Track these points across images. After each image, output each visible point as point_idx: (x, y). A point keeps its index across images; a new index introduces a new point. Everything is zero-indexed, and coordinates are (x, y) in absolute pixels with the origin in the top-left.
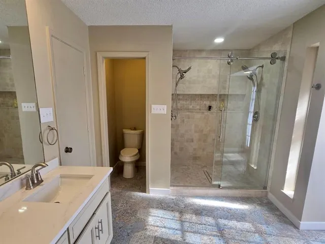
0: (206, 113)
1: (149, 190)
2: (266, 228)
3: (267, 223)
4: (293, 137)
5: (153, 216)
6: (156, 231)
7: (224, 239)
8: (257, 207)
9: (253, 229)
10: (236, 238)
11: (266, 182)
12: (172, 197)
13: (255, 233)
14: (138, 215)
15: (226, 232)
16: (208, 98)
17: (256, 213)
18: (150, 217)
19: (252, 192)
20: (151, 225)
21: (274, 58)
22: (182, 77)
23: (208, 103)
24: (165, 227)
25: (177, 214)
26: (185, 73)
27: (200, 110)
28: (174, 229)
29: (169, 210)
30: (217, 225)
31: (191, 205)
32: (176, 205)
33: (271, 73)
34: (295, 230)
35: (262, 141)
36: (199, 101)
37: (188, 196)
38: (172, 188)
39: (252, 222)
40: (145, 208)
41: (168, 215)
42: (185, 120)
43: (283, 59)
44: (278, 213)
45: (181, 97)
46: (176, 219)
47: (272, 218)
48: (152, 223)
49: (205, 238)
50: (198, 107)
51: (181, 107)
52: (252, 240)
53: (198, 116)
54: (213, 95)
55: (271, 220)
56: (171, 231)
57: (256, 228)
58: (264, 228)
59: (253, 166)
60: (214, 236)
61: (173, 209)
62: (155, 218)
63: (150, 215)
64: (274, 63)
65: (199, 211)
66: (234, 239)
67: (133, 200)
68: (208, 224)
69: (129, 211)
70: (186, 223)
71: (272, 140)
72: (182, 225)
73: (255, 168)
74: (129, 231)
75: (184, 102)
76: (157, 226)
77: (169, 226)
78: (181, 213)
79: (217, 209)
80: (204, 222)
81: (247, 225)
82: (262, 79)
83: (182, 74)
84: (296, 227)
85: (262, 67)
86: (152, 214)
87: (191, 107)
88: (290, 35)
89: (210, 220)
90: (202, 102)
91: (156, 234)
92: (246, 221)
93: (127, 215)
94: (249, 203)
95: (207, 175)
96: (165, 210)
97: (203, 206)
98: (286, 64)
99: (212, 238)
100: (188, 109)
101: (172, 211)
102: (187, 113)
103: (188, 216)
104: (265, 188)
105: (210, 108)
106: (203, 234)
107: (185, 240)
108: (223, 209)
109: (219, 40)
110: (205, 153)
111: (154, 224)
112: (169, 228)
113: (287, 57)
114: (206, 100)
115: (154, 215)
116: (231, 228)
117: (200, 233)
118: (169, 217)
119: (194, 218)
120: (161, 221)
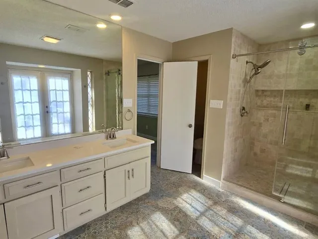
0: (301, 113)
6: (182, 204)
12: (220, 190)
20: (182, 199)
22: (257, 72)
24: (191, 205)
25: (211, 202)
26: (261, 68)
28: (197, 209)
29: (206, 197)
30: (242, 228)
31: (233, 203)
32: (217, 196)
36: (292, 99)
37: (237, 196)
40: (189, 187)
41: (202, 199)
42: (270, 119)
45: (269, 93)
46: (206, 204)
48: (185, 198)
49: (217, 228)
51: (268, 104)
56: (192, 210)
60: (226, 232)
61: (211, 197)
62: (190, 196)
63: (188, 193)
68: (233, 222)
69: (176, 184)
70: (211, 211)
72: (206, 211)
74: (164, 194)
75: (272, 99)
76: (186, 201)
77: (195, 206)
78: (216, 203)
80: (230, 219)
83: (257, 69)
89: (238, 222)
90: (296, 99)
91: (180, 205)
93: (173, 186)
96: (203, 195)
97: (246, 209)
99: (223, 232)
100: (276, 107)
101: (209, 198)
103: (218, 208)
105: (308, 107)
106: (217, 225)
107: (197, 220)
108: (266, 221)
109: (308, 26)
112: (193, 207)
114: (303, 97)
115: (191, 194)
117: (215, 223)
118: (201, 201)
119: (224, 212)
120: (192, 199)
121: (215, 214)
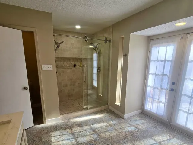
0: (73, 69)
1: (45, 121)
2: (113, 122)
3: (112, 120)
4: (117, 78)
5: (54, 137)
6: (59, 144)
7: (97, 134)
8: (107, 114)
9: (108, 125)
10: (102, 131)
11: (107, 101)
12: (62, 122)
13: (109, 126)
14: (43, 139)
15: (97, 130)
16: (73, 60)
17: (107, 117)
18: (52, 138)
19: (102, 108)
20: (55, 142)
21: (106, 40)
22: (58, 47)
23: (73, 63)
24: (64, 140)
25: (69, 130)
26: (60, 44)
27: (69, 67)
28: (70, 139)
29: (63, 130)
30: (92, 128)
31: (75, 123)
32: (66, 126)
33: (104, 47)
34: (122, 119)
35: (103, 82)
36: (68, 62)
37: (71, 118)
38: (61, 116)
39: (106, 121)
40: (46, 133)
41: (63, 132)
42: (61, 74)
43: (110, 41)
44: (115, 114)
46: (69, 133)
47: (113, 117)
48: (55, 140)
49: (88, 137)
50: (68, 65)
52: (108, 130)
53: (69, 71)
54: (76, 58)
55: (113, 118)
56: (69, 141)
57: (108, 123)
58: (111, 123)
59: (100, 95)
60: (92, 134)
61: (65, 128)
62: (56, 137)
63: (51, 136)
64: (106, 43)
65: (80, 125)
66: (102, 132)
67: (36, 131)
68: (87, 129)
69: (35, 139)
70: (75, 133)
71: (108, 80)
72: (74, 135)
73: (102, 95)
76: (59, 141)
77: (66, 138)
78: (71, 128)
79: (89, 120)
80: (85, 129)
81: (105, 124)
82: (100, 50)
83: (58, 45)
84: (123, 118)
85: (100, 44)
86: (53, 136)
87: (63, 65)
88: (111, 30)
89: (88, 127)
90: (70, 62)
92: (103, 122)
93: (35, 142)
94: (102, 113)
95: (78, 104)
96: (60, 130)
97: (82, 121)
98: (111, 44)
99: (91, 136)
100: (62, 67)
101: (65, 129)
102: (62, 69)
103: (75, 129)
104: (107, 104)
105: (75, 66)
106: (86, 136)
107: (78, 142)
108: (92, 119)
109: (78, 27)
110: (75, 92)
111: (56, 141)
112: (67, 140)
113: (111, 40)
114: (72, 61)
115: (54, 135)
116: (98, 128)
117: (84, 136)
118: (64, 134)
119: (79, 129)
120: (60, 137)
121: (78, 133)
